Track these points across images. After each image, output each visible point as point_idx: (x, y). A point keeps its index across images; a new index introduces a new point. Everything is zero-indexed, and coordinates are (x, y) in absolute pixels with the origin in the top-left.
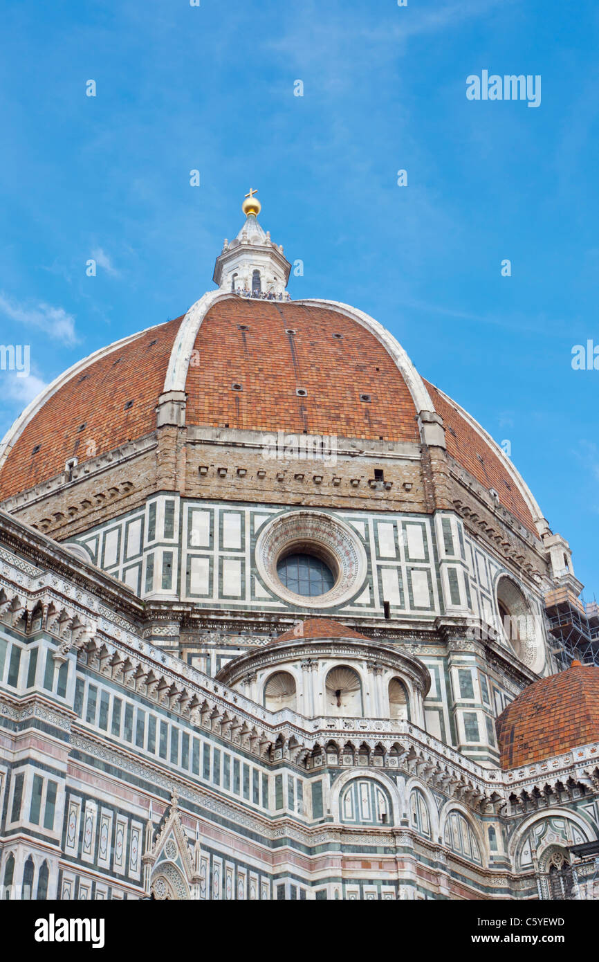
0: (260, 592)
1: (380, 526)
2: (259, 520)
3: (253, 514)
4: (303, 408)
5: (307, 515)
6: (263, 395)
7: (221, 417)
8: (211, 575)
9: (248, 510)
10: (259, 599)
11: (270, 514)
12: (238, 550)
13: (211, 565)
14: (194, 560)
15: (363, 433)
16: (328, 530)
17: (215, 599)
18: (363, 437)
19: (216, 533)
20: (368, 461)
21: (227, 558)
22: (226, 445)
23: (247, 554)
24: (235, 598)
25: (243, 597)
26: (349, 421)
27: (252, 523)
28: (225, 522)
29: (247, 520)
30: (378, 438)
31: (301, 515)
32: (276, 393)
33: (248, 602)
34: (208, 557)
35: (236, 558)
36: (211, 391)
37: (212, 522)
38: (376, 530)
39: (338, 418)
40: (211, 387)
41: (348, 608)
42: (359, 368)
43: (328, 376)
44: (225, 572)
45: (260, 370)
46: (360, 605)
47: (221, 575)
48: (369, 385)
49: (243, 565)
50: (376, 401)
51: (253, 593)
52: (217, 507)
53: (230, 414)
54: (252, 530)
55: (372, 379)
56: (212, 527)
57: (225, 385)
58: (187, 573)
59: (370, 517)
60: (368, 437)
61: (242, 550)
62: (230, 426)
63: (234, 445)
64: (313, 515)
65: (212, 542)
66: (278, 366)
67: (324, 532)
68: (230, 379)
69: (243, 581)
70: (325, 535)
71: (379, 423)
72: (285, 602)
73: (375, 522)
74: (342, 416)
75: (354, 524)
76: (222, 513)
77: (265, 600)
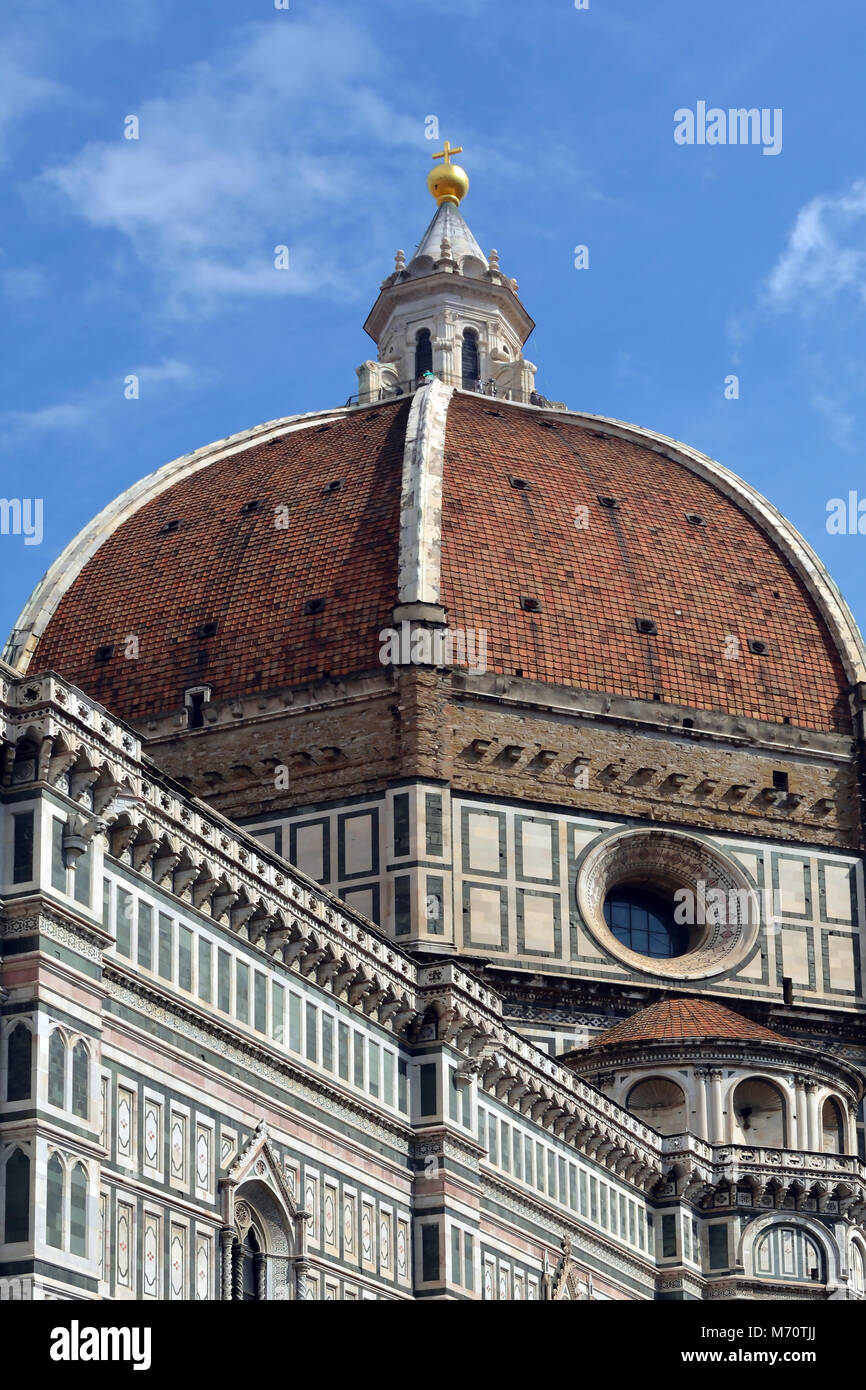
0: (586, 948)
1: (783, 864)
2: (583, 839)
3: (572, 827)
4: (650, 653)
5: (663, 835)
6: (577, 623)
7: (506, 656)
8: (504, 916)
9: (563, 819)
10: (585, 959)
11: (600, 830)
12: (547, 882)
13: (504, 901)
14: (474, 891)
15: (756, 708)
16: (693, 861)
17: (512, 953)
18: (756, 715)
19: (510, 853)
20: (763, 759)
21: (530, 893)
22: (519, 707)
23: (563, 889)
24: (545, 955)
25: (558, 954)
26: (731, 685)
27: (571, 841)
28: (524, 835)
29: (563, 836)
30: (780, 719)
31: (653, 834)
32: (602, 621)
33: (565, 960)
34: (498, 888)
35: (545, 895)
36: (486, 606)
37: (502, 833)
38: (775, 870)
39: (712, 677)
40: (485, 599)
41: (727, 983)
42: (745, 589)
43: (690, 597)
44: (527, 914)
45: (569, 574)
46: (746, 980)
47: (520, 917)
48: (763, 623)
49: (557, 906)
50: (777, 654)
51: (574, 949)
52: (510, 811)
53: (523, 652)
54: (571, 853)
55: (768, 613)
56: (503, 841)
57: (509, 598)
58: (465, 911)
59: (768, 849)
60: (764, 717)
61: (555, 882)
62: (525, 674)
63: (534, 708)
64: (673, 838)
65: (503, 865)
66: (598, 570)
67: (686, 863)
68: (515, 587)
69: (557, 929)
70: (686, 869)
71: (783, 693)
72: (626, 966)
73: (775, 857)
74: (720, 675)
75: (741, 857)
76: (519, 820)
77: (595, 961)
